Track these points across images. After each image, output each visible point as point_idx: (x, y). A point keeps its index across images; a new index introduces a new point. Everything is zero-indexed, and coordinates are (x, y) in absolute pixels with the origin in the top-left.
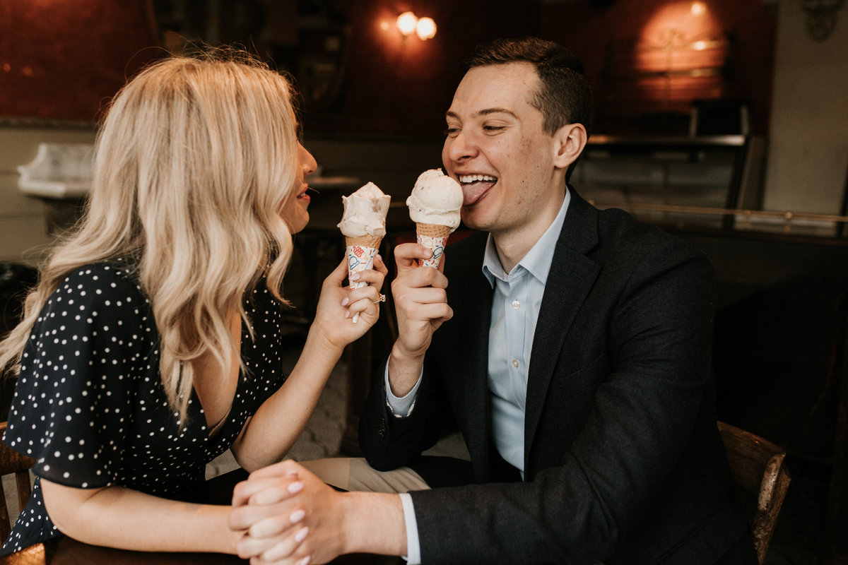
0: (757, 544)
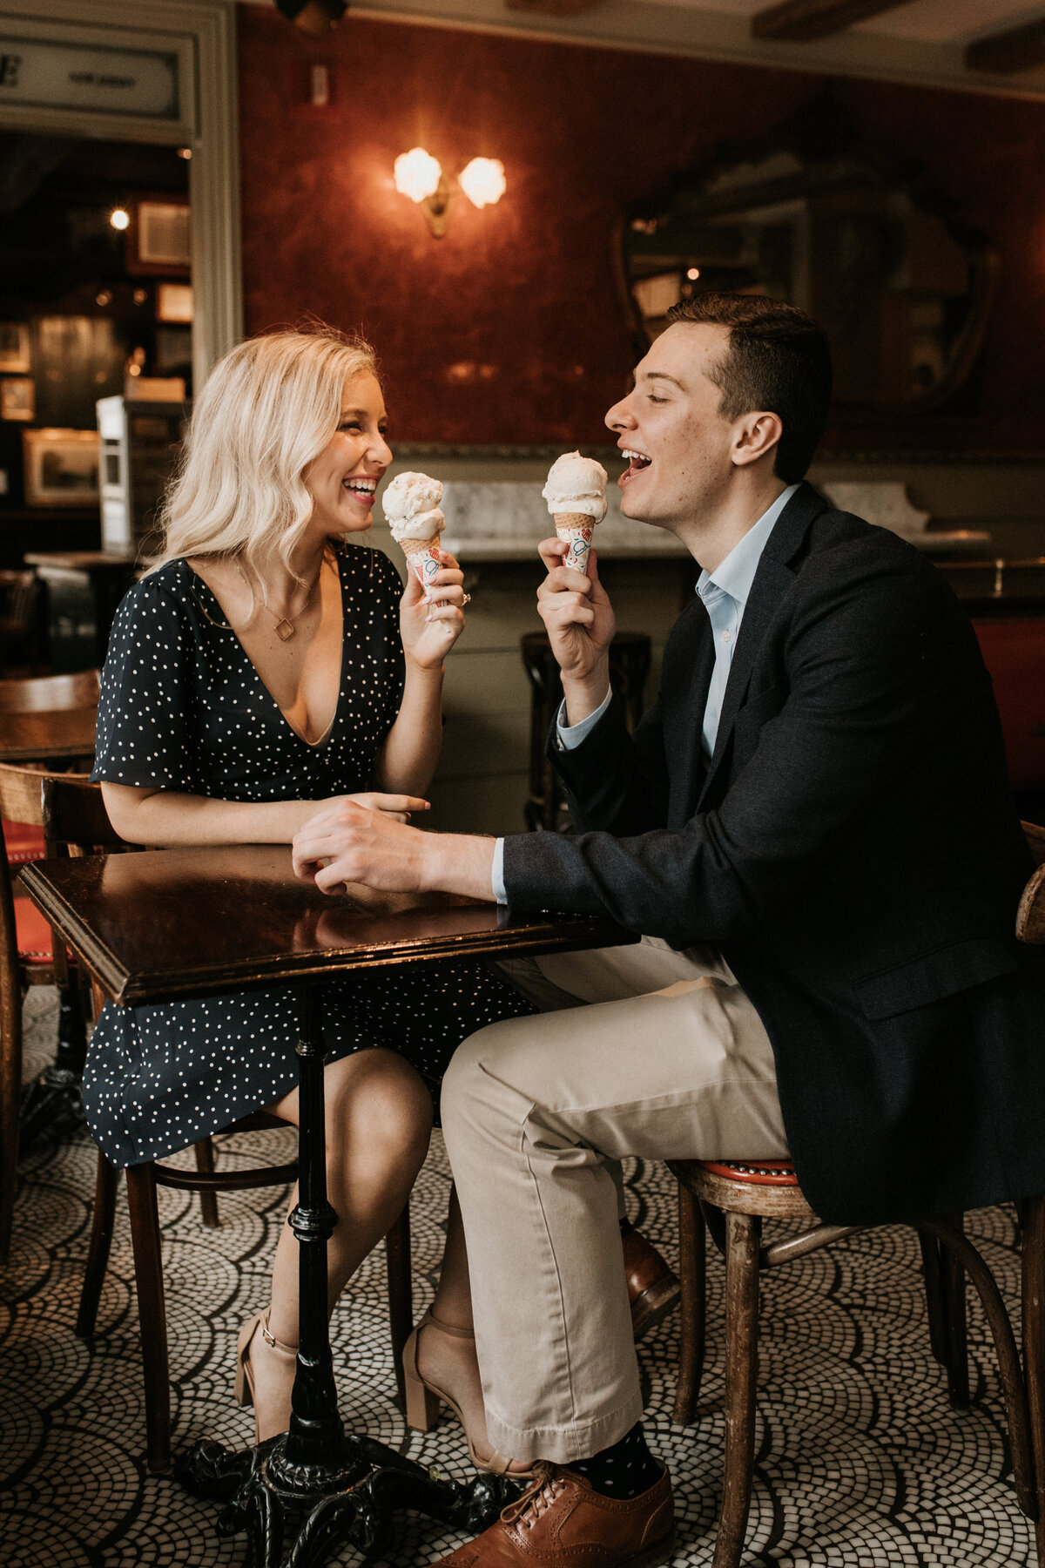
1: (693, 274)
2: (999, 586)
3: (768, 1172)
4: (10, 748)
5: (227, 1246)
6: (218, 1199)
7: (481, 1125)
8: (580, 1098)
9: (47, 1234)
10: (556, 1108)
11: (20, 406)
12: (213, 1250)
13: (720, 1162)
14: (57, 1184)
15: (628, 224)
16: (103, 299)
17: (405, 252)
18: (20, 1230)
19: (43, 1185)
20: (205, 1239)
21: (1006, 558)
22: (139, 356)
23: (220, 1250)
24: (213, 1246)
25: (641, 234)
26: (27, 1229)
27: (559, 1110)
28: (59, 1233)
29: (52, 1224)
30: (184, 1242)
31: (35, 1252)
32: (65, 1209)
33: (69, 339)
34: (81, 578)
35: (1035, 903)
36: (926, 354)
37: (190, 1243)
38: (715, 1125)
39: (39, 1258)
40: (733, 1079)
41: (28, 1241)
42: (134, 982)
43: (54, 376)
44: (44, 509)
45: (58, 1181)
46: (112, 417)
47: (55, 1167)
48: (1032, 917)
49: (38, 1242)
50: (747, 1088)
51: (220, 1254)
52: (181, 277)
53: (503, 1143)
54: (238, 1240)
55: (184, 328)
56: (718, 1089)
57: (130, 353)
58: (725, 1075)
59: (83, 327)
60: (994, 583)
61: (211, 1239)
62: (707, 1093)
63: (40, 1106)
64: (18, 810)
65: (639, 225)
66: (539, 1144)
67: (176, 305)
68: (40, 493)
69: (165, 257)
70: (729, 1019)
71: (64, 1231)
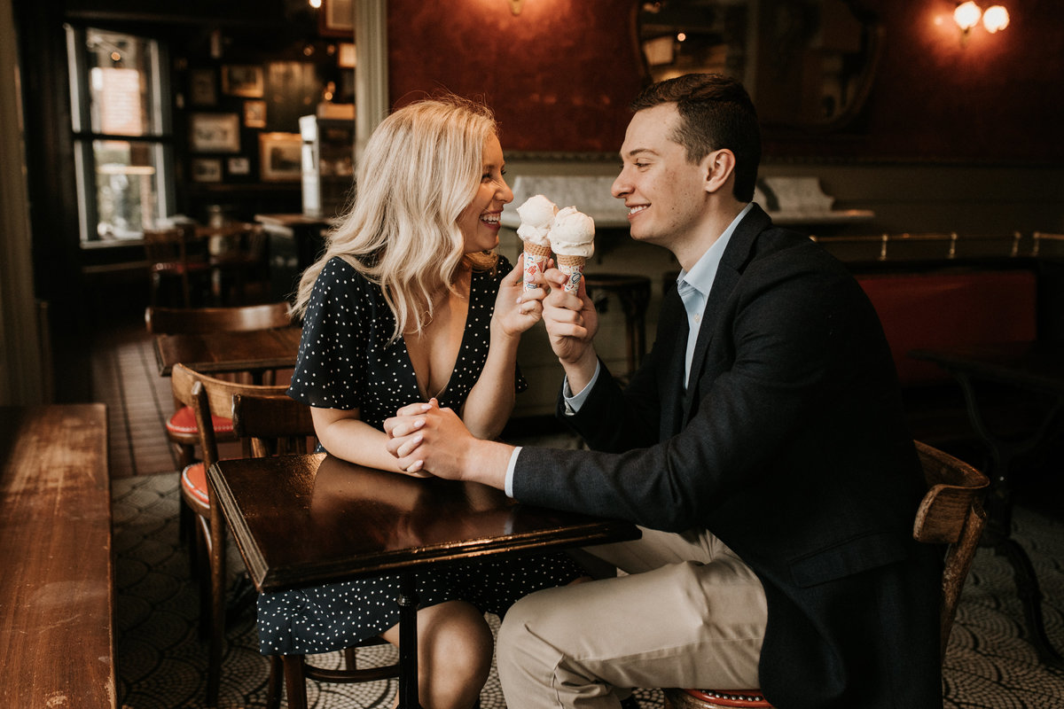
0: (945, 585)
1: (682, 37)
2: (884, 253)
3: (729, 697)
4: (222, 362)
5: (362, 696)
6: (358, 661)
7: (524, 669)
8: (597, 651)
9: (244, 684)
10: (579, 657)
11: (256, 119)
12: (353, 699)
13: (696, 690)
14: (254, 647)
15: (641, 7)
16: (309, 51)
17: (494, 25)
18: (227, 681)
19: (245, 648)
20: (348, 691)
21: (889, 233)
22: (332, 87)
23: (357, 699)
24: (353, 696)
25: (649, 13)
26: (231, 680)
27: (582, 659)
28: (252, 684)
29: (248, 676)
30: (334, 693)
31: (236, 698)
32: (257, 665)
33: (288, 76)
34: (287, 232)
35: (928, 515)
36: (830, 89)
37: (338, 693)
38: (693, 669)
39: (238, 702)
40: (707, 639)
41: (232, 689)
42: (272, 574)
43: (278, 99)
44: (272, 183)
45: (255, 645)
46: (309, 127)
47: (253, 634)
48: (926, 524)
49: (238, 690)
50: (717, 645)
51: (357, 702)
52: (349, 38)
53: (540, 682)
54: (370, 692)
55: (351, 70)
56: (696, 646)
57: (325, 85)
58: (702, 637)
59: (296, 69)
60: (880, 251)
61: (352, 690)
62: (688, 649)
63: (244, 593)
64: (222, 409)
65: (648, 7)
66: (565, 684)
67: (349, 57)
68: (270, 173)
69: (343, 25)
70: (705, 594)
71: (256, 682)
